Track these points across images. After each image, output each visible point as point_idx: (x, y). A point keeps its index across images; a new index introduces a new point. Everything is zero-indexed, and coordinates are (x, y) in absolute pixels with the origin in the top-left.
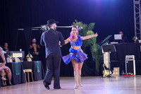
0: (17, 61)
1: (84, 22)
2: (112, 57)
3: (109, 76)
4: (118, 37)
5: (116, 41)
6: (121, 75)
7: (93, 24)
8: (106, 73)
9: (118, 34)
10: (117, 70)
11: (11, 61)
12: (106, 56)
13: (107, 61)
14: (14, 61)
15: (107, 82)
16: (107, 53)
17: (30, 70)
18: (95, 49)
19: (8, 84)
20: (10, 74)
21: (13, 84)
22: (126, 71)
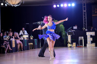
0: (26, 39)
2: (72, 37)
3: (71, 47)
4: (75, 28)
5: (74, 30)
6: (76, 46)
8: (69, 45)
10: (74, 44)
11: (23, 39)
12: (69, 37)
13: (69, 40)
14: (24, 39)
15: (70, 50)
16: (70, 36)
17: (32, 44)
18: (64, 34)
19: (21, 50)
20: (22, 45)
21: (24, 50)
22: (79, 44)
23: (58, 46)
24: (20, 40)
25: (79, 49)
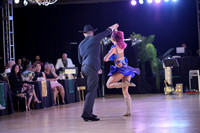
0: (70, 78)
1: (143, 34)
2: (174, 72)
3: (171, 94)
4: (181, 50)
5: (179, 54)
6: (184, 91)
7: (153, 36)
8: (168, 90)
9: (180, 46)
10: (179, 87)
11: (64, 78)
12: (168, 71)
13: (168, 77)
14: (67, 78)
15: (169, 101)
16: (169, 68)
17: (84, 88)
18: (155, 64)
20: (63, 91)
21: (67, 103)
22: (190, 87)
23: (143, 93)
24: (59, 81)
25: (191, 99)
